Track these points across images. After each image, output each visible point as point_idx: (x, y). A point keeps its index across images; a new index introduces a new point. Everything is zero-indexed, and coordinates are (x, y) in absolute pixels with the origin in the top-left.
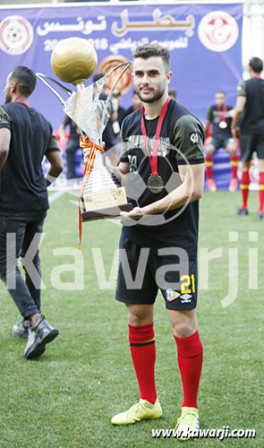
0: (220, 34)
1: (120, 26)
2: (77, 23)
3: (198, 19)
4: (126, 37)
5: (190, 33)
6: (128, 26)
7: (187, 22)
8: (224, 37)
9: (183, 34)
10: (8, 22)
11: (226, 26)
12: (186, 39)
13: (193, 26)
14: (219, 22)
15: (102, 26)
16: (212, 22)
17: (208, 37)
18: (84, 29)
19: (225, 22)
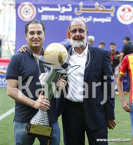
0: (127, 16)
1: (78, 10)
2: (57, 7)
3: (117, 8)
4: (81, 16)
5: (112, 15)
6: (82, 10)
7: (111, 9)
8: (129, 18)
9: (109, 15)
10: (24, 5)
11: (130, 12)
12: (110, 18)
13: (114, 11)
14: (127, 10)
15: (70, 10)
16: (124, 10)
17: (121, 17)
18: (61, 11)
19: (130, 10)
